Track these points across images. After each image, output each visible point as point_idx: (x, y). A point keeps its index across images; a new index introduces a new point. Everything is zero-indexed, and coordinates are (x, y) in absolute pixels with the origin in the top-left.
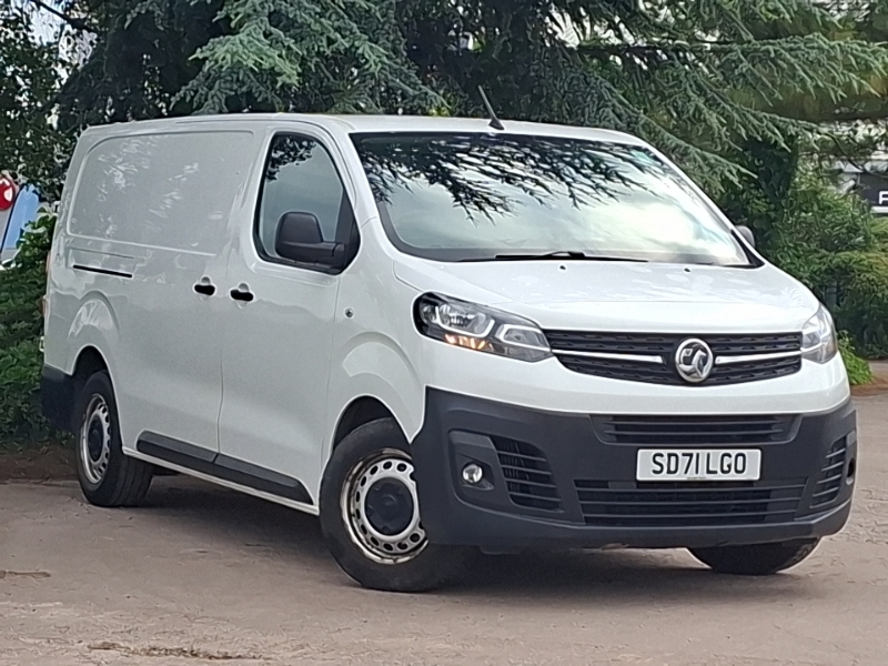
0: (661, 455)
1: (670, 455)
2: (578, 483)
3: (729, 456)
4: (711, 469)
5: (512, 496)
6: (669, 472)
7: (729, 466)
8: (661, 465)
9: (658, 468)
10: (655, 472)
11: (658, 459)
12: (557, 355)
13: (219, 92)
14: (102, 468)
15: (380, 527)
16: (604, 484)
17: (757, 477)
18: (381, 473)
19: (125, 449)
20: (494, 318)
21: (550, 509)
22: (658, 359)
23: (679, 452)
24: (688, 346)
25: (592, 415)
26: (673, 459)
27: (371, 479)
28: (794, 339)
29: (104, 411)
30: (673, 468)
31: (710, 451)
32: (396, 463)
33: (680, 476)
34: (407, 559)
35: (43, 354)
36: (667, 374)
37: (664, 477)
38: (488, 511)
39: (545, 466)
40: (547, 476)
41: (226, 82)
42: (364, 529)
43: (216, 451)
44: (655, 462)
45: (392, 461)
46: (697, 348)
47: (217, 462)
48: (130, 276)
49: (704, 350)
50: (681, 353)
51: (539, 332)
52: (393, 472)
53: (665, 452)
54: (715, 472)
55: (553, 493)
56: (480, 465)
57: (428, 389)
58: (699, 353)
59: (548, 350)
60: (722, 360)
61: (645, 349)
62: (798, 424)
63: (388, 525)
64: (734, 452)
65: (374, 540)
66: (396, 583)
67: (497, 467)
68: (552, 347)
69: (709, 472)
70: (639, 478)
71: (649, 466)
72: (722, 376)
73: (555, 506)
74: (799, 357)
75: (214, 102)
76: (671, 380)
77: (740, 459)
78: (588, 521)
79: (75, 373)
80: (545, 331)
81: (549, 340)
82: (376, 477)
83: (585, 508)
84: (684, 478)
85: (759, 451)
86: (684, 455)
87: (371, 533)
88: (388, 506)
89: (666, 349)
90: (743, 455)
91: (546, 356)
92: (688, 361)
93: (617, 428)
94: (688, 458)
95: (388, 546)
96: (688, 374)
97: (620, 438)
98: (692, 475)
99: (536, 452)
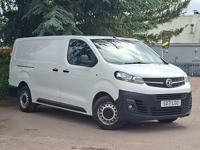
0: (165, 102)
1: (166, 102)
2: (151, 108)
3: (176, 101)
4: (173, 104)
5: (138, 111)
6: (166, 105)
7: (176, 103)
8: (165, 104)
9: (164, 104)
10: (164, 105)
11: (165, 103)
12: (145, 83)
13: (42, 32)
14: (26, 105)
15: (107, 117)
16: (155, 108)
17: (180, 105)
18: (106, 107)
19: (33, 101)
20: (132, 75)
21: (146, 113)
22: (163, 83)
23: (168, 101)
24: (168, 80)
25: (153, 94)
26: (167, 102)
27: (104, 108)
28: (183, 78)
29: (26, 94)
30: (167, 104)
31: (173, 101)
32: (109, 105)
33: (168, 106)
34: (112, 124)
35: (9, 83)
36: (165, 86)
37: (166, 106)
38: (134, 114)
39: (145, 105)
40: (145, 107)
41: (43, 30)
42: (102, 118)
43: (60, 102)
44: (164, 103)
45: (108, 104)
46: (170, 80)
47: (60, 104)
48: (34, 68)
49: (171, 81)
50: (167, 82)
51: (142, 78)
52: (109, 106)
53: (166, 101)
54: (174, 105)
55: (146, 110)
56: (132, 105)
57: (119, 90)
58: (170, 81)
59: (143, 82)
60: (174, 83)
61: (161, 81)
62: (186, 95)
63: (108, 117)
64: (177, 101)
65: (105, 120)
66: (110, 128)
67: (136, 105)
68: (144, 81)
69: (173, 105)
70: (161, 106)
71: (163, 104)
72: (174, 86)
73: (147, 113)
74: (184, 81)
75: (41, 34)
76: (165, 87)
77: (178, 102)
78: (153, 115)
79: (18, 86)
80: (143, 78)
81: (144, 80)
82: (105, 107)
83: (152, 113)
84: (169, 106)
85: (180, 100)
86: (169, 101)
87: (104, 119)
88: (108, 113)
89: (164, 81)
90: (178, 101)
91: (143, 83)
92: (168, 83)
93: (157, 97)
94: (169, 102)
95: (108, 121)
96: (168, 86)
97: (158, 99)
98: (170, 106)
99: (143, 102)
